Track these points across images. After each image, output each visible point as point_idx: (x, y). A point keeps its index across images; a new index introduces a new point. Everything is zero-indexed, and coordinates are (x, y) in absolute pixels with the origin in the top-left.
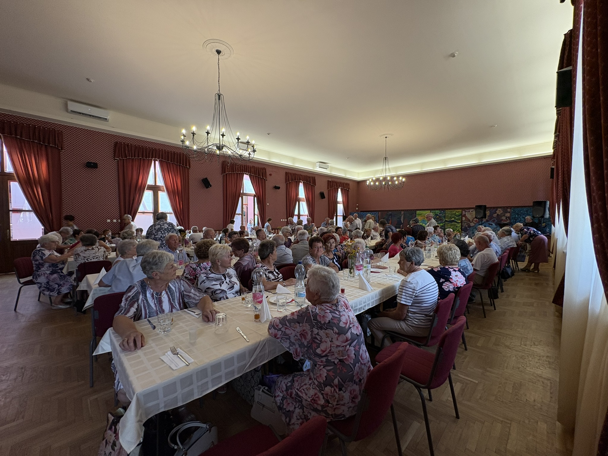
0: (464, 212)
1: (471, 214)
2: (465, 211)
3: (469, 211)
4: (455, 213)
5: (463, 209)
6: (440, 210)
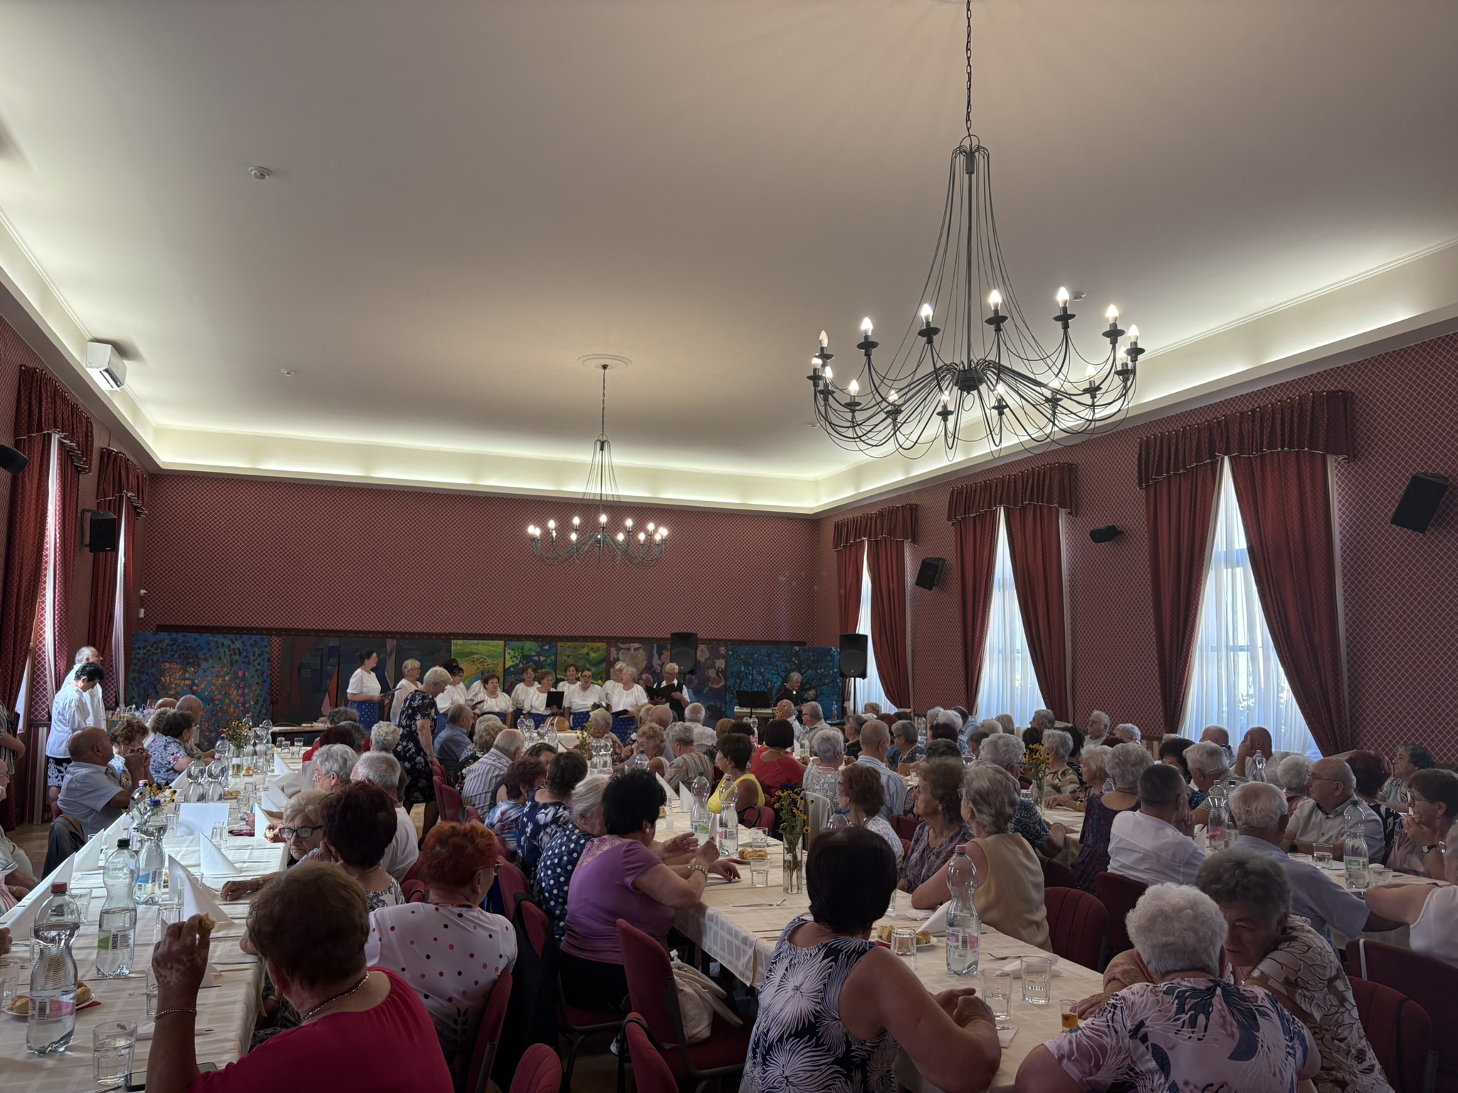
1: (633, 658)
6: (537, 641)
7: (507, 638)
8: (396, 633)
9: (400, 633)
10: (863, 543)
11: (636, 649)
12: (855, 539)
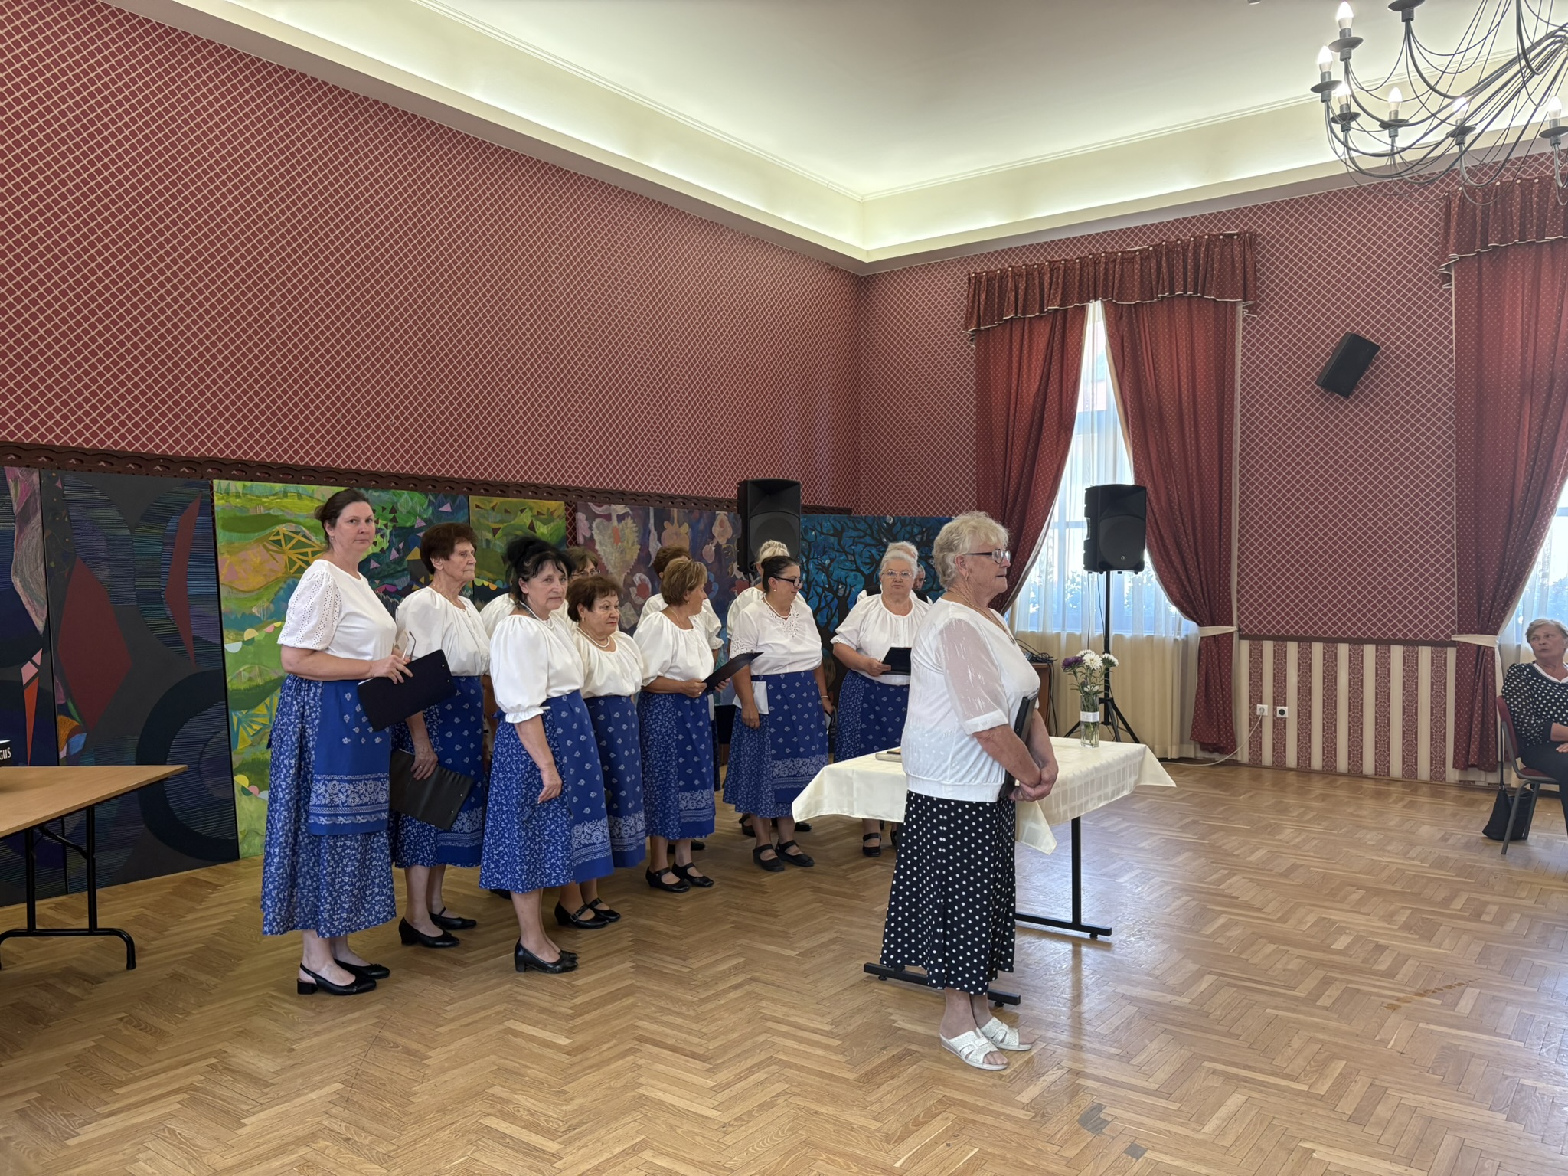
0: (581, 516)
1: (617, 537)
2: (592, 517)
3: (608, 517)
4: (532, 527)
5: (575, 498)
6: (425, 492)
7: (353, 479)
8: (36, 448)
9: (48, 449)
10: (1083, 310)
11: (621, 518)
12: (1063, 303)
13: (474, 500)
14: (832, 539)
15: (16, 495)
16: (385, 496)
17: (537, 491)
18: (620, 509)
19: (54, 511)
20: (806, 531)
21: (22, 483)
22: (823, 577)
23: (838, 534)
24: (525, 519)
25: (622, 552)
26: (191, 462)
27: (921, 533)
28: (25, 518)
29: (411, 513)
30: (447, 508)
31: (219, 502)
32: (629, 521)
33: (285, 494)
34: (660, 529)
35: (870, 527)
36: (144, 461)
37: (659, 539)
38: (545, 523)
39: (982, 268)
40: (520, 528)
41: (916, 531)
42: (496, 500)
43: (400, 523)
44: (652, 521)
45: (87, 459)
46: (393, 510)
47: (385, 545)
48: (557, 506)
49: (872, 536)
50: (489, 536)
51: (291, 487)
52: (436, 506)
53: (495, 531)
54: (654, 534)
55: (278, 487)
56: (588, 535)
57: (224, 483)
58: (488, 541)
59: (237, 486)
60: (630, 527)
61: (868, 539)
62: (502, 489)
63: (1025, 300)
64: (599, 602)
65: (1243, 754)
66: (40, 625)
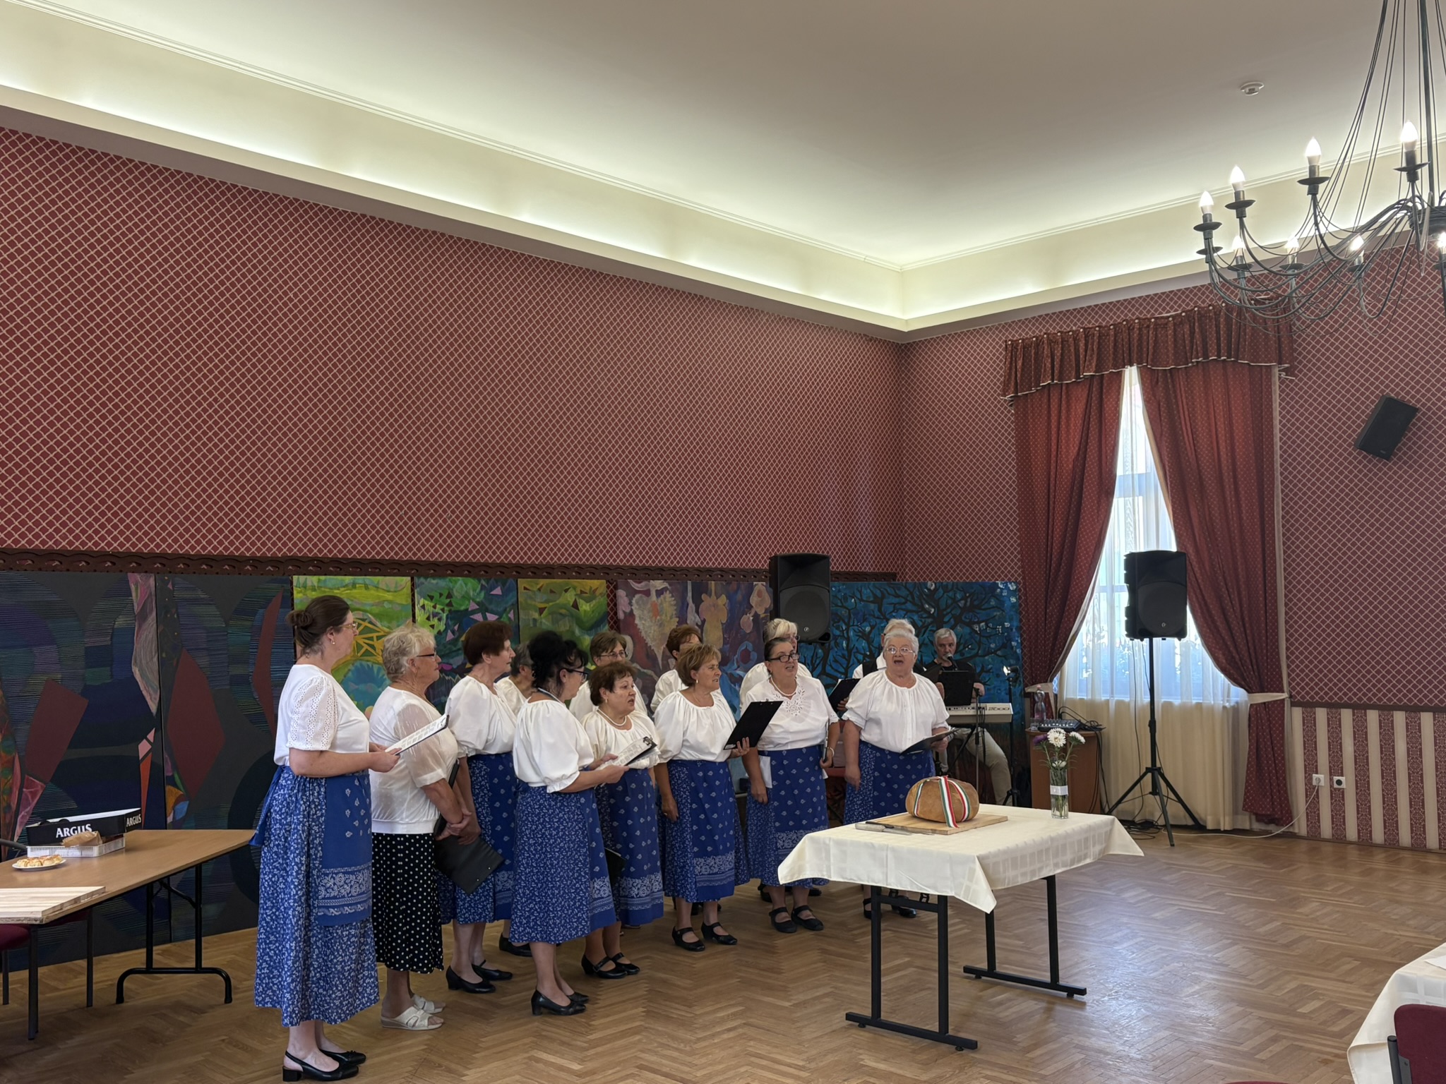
0: (621, 593)
1: (656, 611)
2: (632, 593)
3: (647, 593)
4: (575, 606)
5: (616, 576)
6: (477, 577)
7: (414, 569)
8: (153, 557)
9: (163, 557)
10: (1118, 377)
11: (660, 593)
12: (1099, 368)
13: (522, 583)
14: (872, 606)
15: (136, 597)
16: (442, 583)
17: (581, 571)
18: (659, 584)
19: (165, 607)
20: (845, 598)
21: (141, 586)
22: (864, 644)
23: (878, 601)
24: (570, 597)
25: (661, 625)
26: (275, 561)
27: (964, 598)
28: (143, 616)
29: (466, 597)
30: (498, 591)
31: (297, 596)
32: (667, 595)
33: (354, 585)
34: (698, 601)
35: (911, 593)
36: (236, 562)
37: (697, 612)
38: (588, 601)
39: (1018, 335)
40: (564, 606)
41: (959, 596)
42: (542, 582)
43: (456, 607)
44: (690, 594)
45: (192, 563)
46: (449, 596)
47: (442, 627)
48: (599, 585)
49: (913, 603)
50: (536, 615)
51: (360, 579)
52: (487, 590)
53: (541, 611)
54: (692, 606)
55: (348, 579)
56: (628, 611)
57: (302, 578)
58: (535, 620)
59: (313, 580)
60: (668, 601)
61: (909, 606)
62: (547, 571)
63: (1061, 366)
64: (619, 683)
65: (1300, 825)
66: (153, 707)
